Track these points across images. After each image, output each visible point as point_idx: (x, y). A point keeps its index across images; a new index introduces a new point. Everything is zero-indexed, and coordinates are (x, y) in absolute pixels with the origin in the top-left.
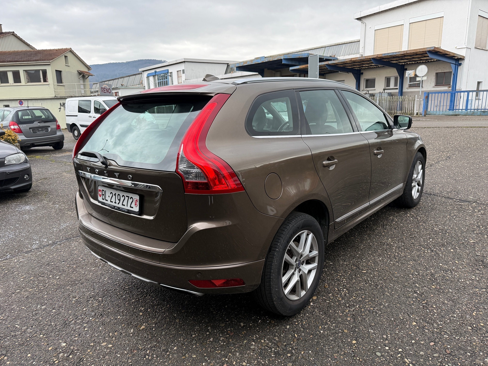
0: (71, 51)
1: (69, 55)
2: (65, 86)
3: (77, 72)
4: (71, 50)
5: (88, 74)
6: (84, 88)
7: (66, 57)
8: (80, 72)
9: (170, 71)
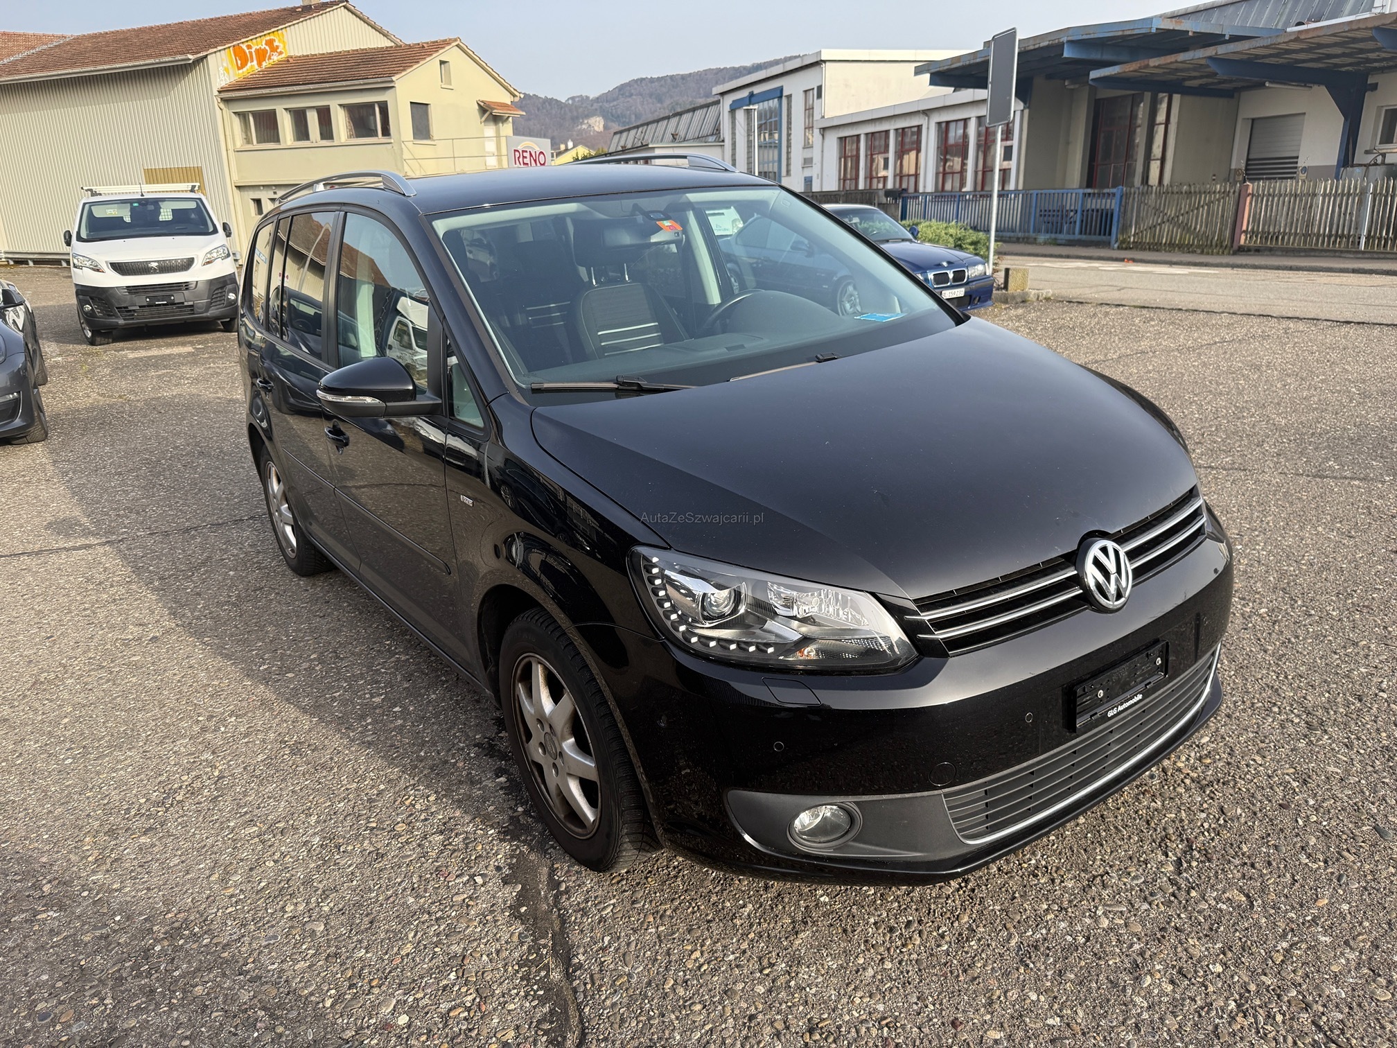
0: (459, 46)
1: (456, 60)
2: (436, 147)
3: (477, 107)
5: (506, 110)
6: (498, 151)
7: (443, 62)
8: (482, 104)
9: (785, 93)
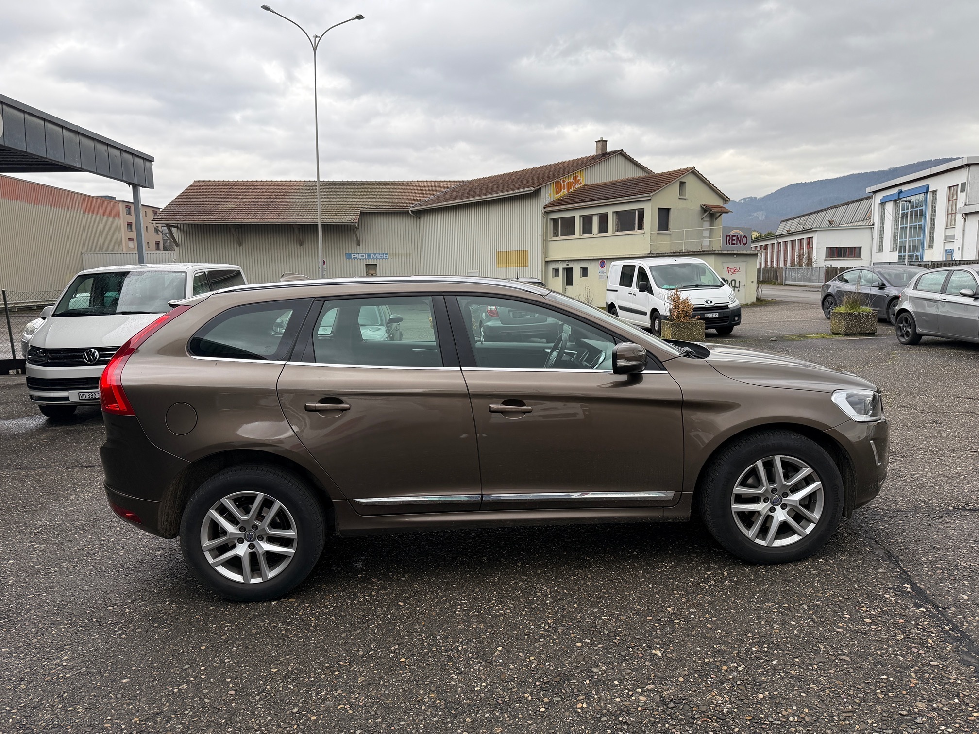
0: (693, 172)
1: (690, 181)
2: (672, 235)
3: (699, 208)
4: (693, 170)
5: (719, 210)
6: (711, 236)
7: (682, 184)
8: (704, 207)
9: (931, 190)
